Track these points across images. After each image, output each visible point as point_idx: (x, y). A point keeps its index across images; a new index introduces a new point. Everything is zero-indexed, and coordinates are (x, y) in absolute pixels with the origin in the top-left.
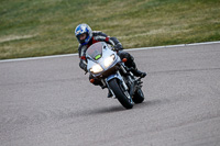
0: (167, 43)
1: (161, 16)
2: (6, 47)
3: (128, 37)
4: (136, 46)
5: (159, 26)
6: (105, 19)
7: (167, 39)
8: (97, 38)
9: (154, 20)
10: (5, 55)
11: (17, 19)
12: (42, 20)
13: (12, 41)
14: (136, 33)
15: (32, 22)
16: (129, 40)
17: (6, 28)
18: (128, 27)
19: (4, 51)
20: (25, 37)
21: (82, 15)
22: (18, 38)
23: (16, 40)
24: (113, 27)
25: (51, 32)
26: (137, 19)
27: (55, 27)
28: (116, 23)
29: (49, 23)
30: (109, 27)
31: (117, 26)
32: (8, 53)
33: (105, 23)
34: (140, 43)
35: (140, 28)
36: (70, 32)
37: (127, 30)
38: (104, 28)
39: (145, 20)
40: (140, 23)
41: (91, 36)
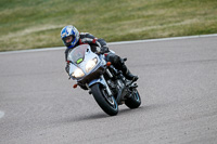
0: (201, 32)
1: (196, 6)
2: (42, 37)
4: (171, 36)
5: (193, 15)
6: (139, 9)
7: (201, 28)
8: (83, 40)
9: (188, 10)
10: (41, 44)
11: (53, 9)
12: (77, 10)
13: (48, 31)
14: (170, 22)
15: (67, 12)
16: (164, 30)
17: (42, 17)
18: (163, 17)
19: (40, 40)
21: (117, 5)
22: (54, 27)
23: (52, 30)
24: (148, 17)
25: (87, 21)
26: (171, 9)
27: (90, 17)
28: (150, 13)
29: (84, 13)
30: (143, 17)
31: (152, 16)
32: (44, 43)
33: (140, 13)
34: (175, 32)
35: (175, 17)
36: (105, 21)
37: (162, 20)
38: (139, 18)
39: (179, 10)
40: (175, 13)
41: (78, 38)
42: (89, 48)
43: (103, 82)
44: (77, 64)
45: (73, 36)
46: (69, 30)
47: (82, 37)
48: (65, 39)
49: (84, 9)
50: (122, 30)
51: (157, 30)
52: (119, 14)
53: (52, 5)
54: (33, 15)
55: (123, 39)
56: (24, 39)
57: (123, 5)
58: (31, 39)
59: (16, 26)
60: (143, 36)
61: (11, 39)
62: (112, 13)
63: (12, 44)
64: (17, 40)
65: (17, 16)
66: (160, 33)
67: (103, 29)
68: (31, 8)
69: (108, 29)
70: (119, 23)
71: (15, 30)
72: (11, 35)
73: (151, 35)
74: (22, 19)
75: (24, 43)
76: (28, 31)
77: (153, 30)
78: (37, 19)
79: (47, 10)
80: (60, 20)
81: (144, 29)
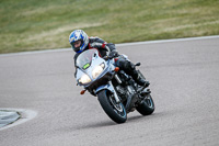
3: (197, 26)
4: (205, 35)
6: (174, 8)
8: (93, 45)
11: (86, 7)
12: (112, 8)
14: (205, 21)
15: (101, 10)
16: (198, 29)
17: (76, 16)
18: (197, 16)
20: (95, 25)
21: (151, 4)
24: (183, 15)
25: (120, 20)
26: (206, 8)
27: (124, 15)
28: (184, 11)
29: (118, 11)
30: (178, 15)
31: (186, 14)
33: (174, 11)
34: (210, 31)
35: (209, 15)
36: (139, 20)
37: (196, 18)
38: (173, 16)
39: (213, 8)
40: (209, 12)
41: (87, 43)
42: (97, 52)
43: (111, 88)
44: (84, 70)
45: (82, 41)
46: (78, 35)
47: (91, 41)
48: (73, 43)
49: (118, 7)
50: (156, 29)
51: (191, 29)
52: (153, 12)
53: (85, 4)
54: (66, 13)
55: (158, 38)
56: (57, 39)
57: (157, 3)
58: (64, 37)
59: (50, 25)
60: (178, 35)
61: (44, 38)
62: (146, 12)
63: (45, 43)
64: (51, 39)
65: (51, 15)
66: (194, 32)
67: (137, 28)
68: (65, 6)
69: (142, 28)
70: (154, 21)
71: (48, 29)
72: (44, 34)
73: (186, 33)
74: (55, 18)
75: (57, 42)
76: (61, 30)
77: (187, 29)
78: (70, 18)
79: (81, 9)
80: (93, 19)
81: (179, 27)
